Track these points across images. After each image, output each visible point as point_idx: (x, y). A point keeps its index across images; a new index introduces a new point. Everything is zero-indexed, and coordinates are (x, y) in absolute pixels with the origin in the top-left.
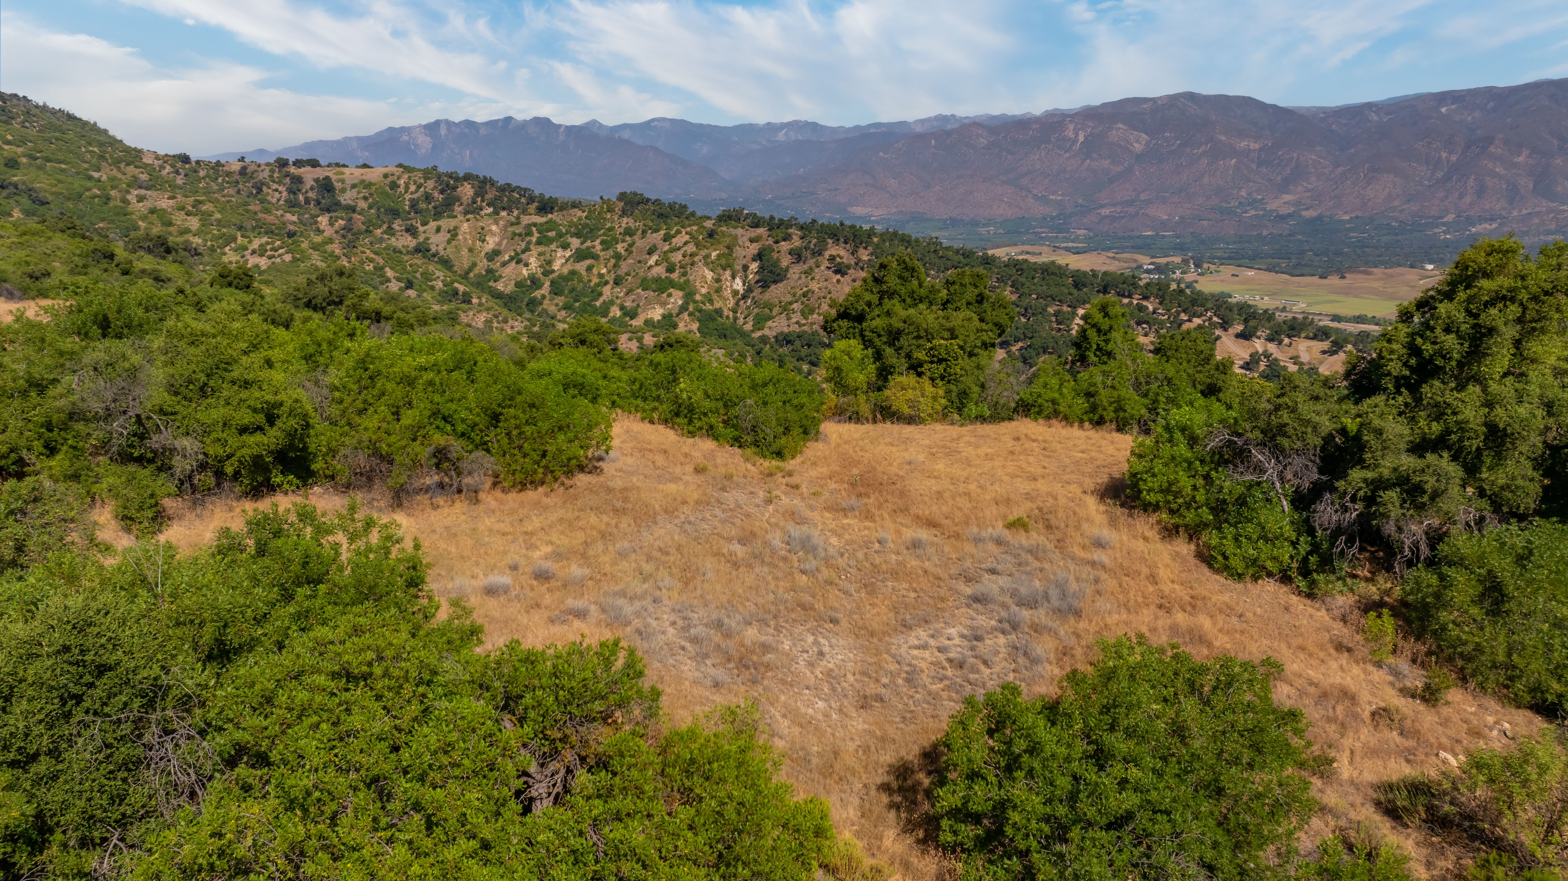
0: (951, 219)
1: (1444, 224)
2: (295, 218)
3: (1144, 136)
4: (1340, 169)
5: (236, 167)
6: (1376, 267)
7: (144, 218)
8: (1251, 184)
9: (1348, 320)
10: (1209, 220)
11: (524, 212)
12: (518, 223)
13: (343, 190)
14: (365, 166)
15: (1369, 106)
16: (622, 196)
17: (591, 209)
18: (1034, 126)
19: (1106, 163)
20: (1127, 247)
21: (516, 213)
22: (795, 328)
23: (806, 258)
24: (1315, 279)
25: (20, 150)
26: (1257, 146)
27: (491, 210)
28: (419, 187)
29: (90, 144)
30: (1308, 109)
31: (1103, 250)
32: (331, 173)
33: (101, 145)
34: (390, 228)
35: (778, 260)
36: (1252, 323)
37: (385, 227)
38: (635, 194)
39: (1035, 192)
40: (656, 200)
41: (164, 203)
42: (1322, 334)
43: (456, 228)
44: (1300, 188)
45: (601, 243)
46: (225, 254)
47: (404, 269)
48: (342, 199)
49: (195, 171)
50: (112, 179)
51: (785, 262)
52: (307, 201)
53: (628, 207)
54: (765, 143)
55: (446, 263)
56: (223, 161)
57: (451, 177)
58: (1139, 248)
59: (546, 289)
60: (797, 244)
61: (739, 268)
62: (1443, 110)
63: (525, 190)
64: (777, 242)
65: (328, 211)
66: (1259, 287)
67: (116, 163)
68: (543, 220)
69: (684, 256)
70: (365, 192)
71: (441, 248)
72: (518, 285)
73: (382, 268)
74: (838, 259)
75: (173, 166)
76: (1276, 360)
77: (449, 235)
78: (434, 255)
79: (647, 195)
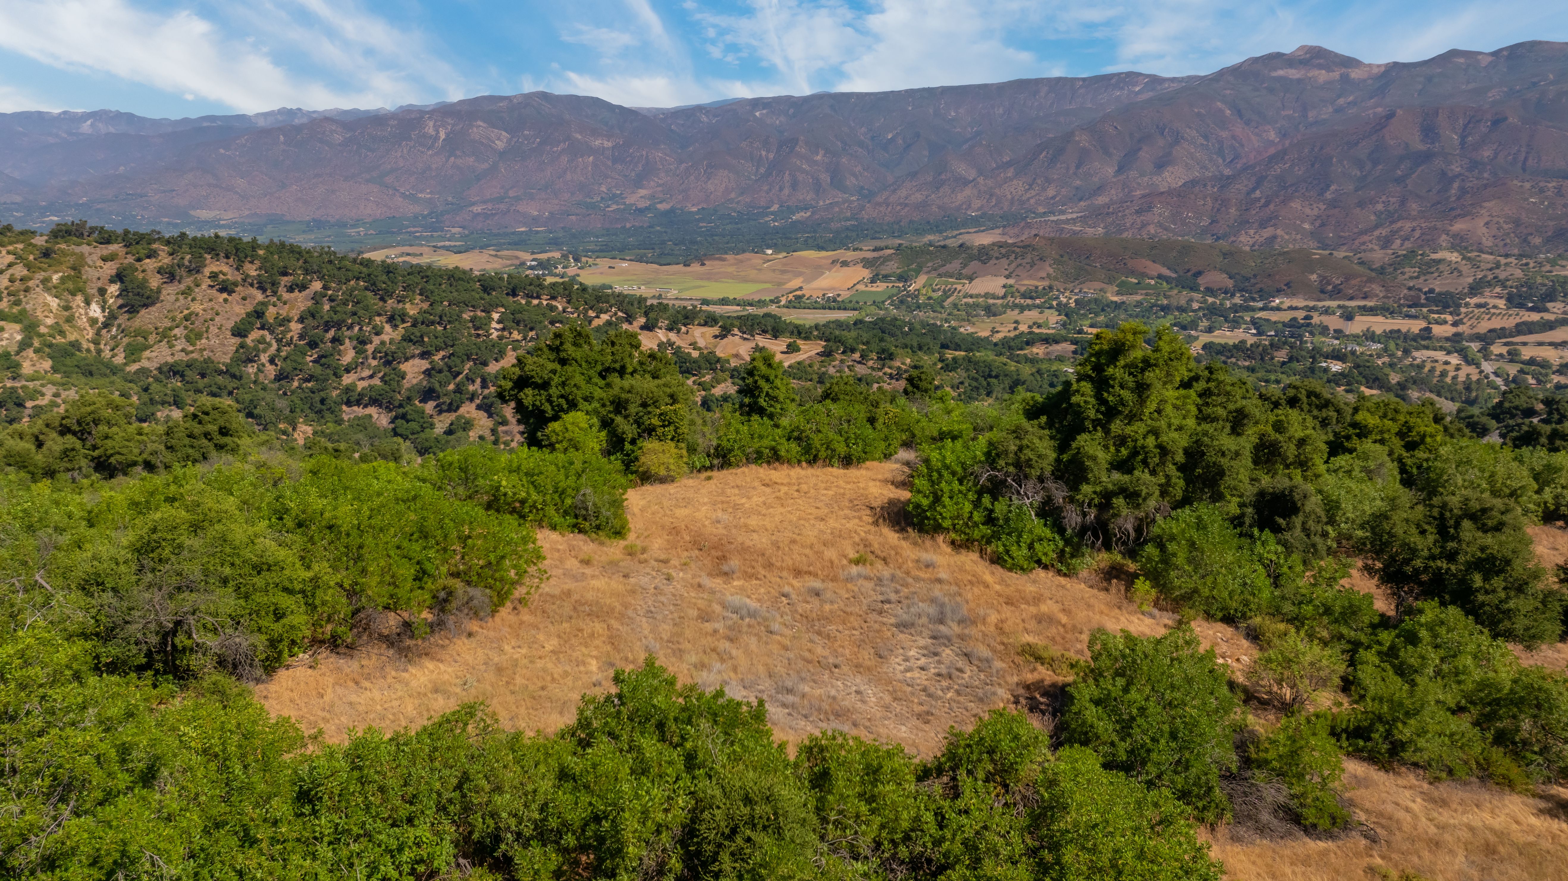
0: (314, 220)
1: (772, 213)
3: (504, 133)
4: (684, 165)
6: (726, 253)
8: (609, 180)
9: (715, 303)
10: (577, 215)
15: (699, 108)
18: (392, 122)
19: (471, 160)
20: (504, 244)
22: (181, 357)
23: (181, 277)
24: (680, 267)
26: (610, 144)
30: (649, 110)
31: (481, 248)
35: (145, 280)
36: (652, 315)
39: (402, 190)
42: (710, 320)
44: (652, 183)
51: (155, 282)
54: (65, 135)
58: (516, 244)
60: (166, 261)
61: (94, 291)
62: (757, 114)
64: (139, 260)
66: (634, 277)
69: (12, 280)
74: (221, 276)
76: (679, 347)
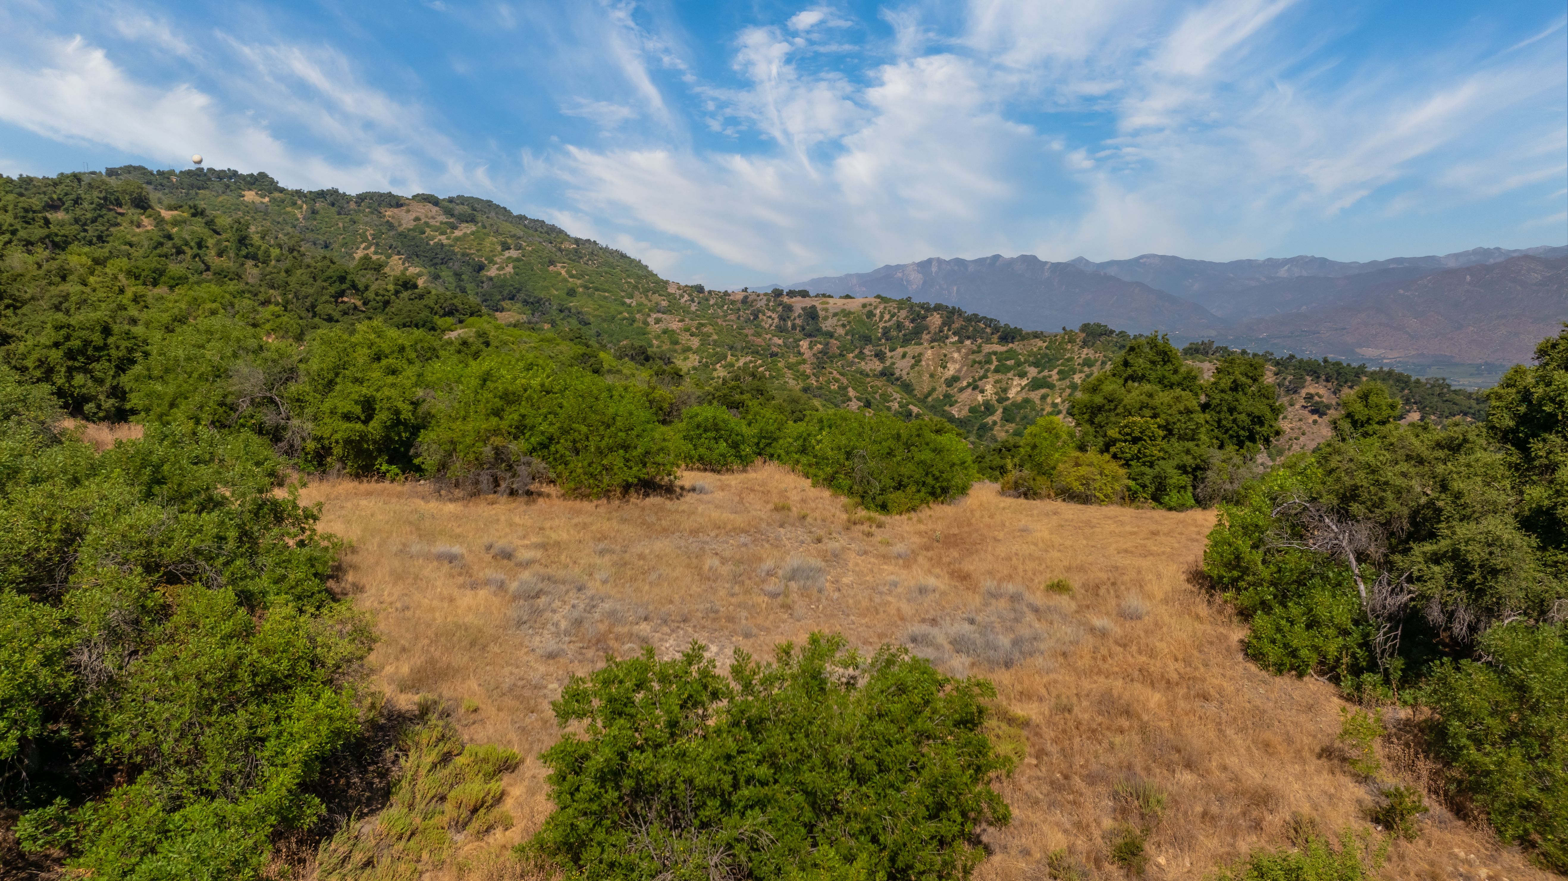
0: (1486, 364)
2: (780, 342)
5: (740, 297)
7: (657, 337)
11: (988, 341)
12: (979, 352)
13: (826, 318)
14: (848, 297)
16: (1085, 328)
17: (1053, 339)
21: (979, 341)
25: (579, 282)
27: (956, 338)
28: (892, 316)
29: (628, 276)
32: (817, 303)
33: (640, 277)
34: (861, 352)
37: (857, 351)
38: (1099, 325)
40: (1121, 333)
41: (675, 325)
43: (920, 355)
45: (1058, 373)
46: (715, 370)
47: (865, 390)
48: (823, 326)
49: (707, 300)
50: (640, 305)
52: (794, 327)
53: (1090, 338)
54: (1261, 278)
55: (907, 388)
56: (730, 291)
57: (922, 308)
59: (998, 416)
63: (991, 320)
65: (810, 335)
67: (646, 292)
68: (1004, 349)
70: (844, 320)
71: (904, 372)
72: (972, 410)
73: (845, 388)
74: (1316, 398)
75: (690, 295)
77: (913, 361)
78: (897, 379)
79: (1111, 327)
